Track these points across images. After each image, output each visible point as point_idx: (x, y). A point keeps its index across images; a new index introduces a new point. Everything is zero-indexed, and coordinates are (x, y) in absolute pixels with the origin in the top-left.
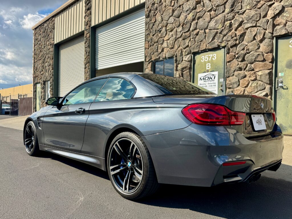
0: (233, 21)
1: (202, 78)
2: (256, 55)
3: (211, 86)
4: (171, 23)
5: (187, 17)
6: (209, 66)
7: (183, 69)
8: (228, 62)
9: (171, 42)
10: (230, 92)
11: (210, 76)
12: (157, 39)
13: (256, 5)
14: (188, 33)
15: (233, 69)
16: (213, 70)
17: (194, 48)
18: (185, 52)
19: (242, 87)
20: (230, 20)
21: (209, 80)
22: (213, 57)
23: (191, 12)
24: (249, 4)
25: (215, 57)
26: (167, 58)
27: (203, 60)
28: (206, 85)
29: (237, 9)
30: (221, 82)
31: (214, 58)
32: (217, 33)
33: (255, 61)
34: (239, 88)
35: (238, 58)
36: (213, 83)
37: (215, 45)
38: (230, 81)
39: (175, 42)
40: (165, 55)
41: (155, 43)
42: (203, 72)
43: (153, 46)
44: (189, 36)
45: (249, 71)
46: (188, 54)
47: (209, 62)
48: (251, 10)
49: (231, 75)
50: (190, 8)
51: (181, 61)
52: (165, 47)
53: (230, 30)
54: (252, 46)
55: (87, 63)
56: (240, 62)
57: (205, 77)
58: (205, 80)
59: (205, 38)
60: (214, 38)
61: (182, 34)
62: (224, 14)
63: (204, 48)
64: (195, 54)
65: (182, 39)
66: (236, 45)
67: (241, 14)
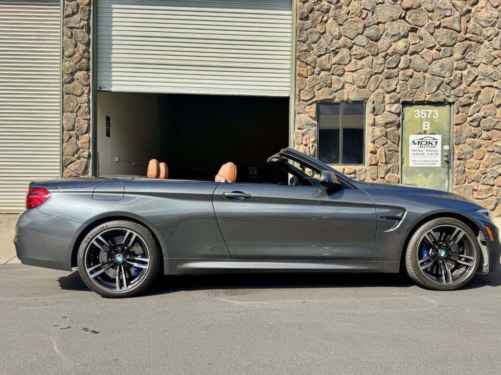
0: (465, 72)
1: (416, 142)
2: (495, 122)
3: (432, 154)
4: (361, 46)
5: (392, 45)
6: (428, 125)
7: (387, 125)
8: (457, 125)
9: (363, 77)
10: (461, 164)
11: (428, 140)
12: (330, 64)
13: (492, 61)
14: (396, 70)
15: (465, 135)
16: (433, 132)
17: (405, 95)
18: (391, 98)
19: (477, 159)
20: (460, 70)
21: (427, 145)
22: (433, 114)
23: (400, 39)
24: (485, 57)
25: (436, 114)
26: (350, 102)
27: (417, 115)
28: (423, 152)
29: (470, 58)
30: (445, 150)
31: (436, 116)
32: (442, 82)
33: (493, 128)
34: (473, 160)
35: (472, 121)
36: (434, 151)
37: (441, 98)
38: (461, 150)
39: (369, 78)
40: (347, 96)
41: (322, 70)
42: (418, 132)
43: (318, 74)
44: (396, 75)
45: (485, 140)
46: (395, 103)
47: (427, 120)
48: (487, 64)
49: (462, 142)
50: (399, 33)
51: (382, 111)
52: (348, 83)
53: (461, 83)
54: (489, 109)
55: (80, 70)
56: (474, 126)
57: (421, 141)
58: (421, 144)
59: (424, 85)
60: (438, 89)
61: (384, 69)
62: (451, 58)
63: (422, 99)
64: (405, 104)
65: (384, 77)
66: (469, 105)
67: (475, 66)
